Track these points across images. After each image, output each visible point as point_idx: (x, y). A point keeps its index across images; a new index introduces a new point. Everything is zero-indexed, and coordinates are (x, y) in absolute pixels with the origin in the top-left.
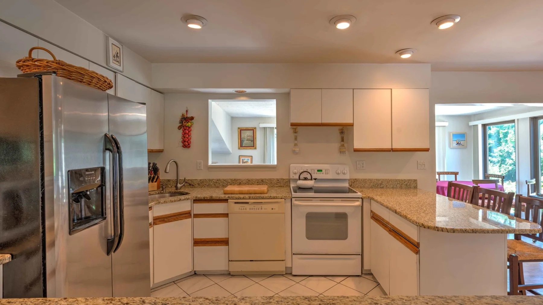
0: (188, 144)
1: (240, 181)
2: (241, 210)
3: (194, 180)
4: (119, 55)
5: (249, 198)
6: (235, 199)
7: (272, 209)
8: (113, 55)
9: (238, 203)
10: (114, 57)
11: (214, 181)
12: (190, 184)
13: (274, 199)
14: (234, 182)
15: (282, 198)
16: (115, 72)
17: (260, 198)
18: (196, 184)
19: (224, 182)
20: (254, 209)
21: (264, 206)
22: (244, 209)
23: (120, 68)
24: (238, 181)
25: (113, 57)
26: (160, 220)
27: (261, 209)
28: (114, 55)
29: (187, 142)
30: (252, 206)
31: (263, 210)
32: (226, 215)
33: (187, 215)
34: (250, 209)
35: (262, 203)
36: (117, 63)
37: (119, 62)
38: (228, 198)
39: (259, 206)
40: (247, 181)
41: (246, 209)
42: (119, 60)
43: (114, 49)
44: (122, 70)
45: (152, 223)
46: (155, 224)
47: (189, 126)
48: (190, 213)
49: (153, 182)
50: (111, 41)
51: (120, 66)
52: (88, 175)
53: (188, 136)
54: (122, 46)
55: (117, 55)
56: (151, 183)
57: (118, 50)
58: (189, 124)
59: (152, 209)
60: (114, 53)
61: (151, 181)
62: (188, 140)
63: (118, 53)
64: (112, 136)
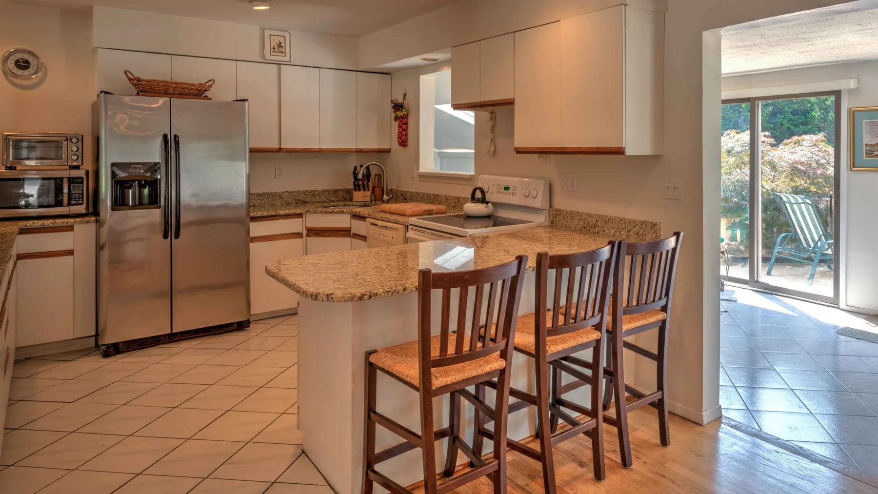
0: (403, 142)
3: (407, 192)
4: (283, 44)
6: (371, 218)
7: (392, 238)
8: (272, 47)
9: (372, 224)
10: (274, 49)
12: (404, 198)
13: (396, 223)
16: (279, 64)
17: (388, 220)
20: (381, 235)
22: (375, 234)
23: (287, 58)
25: (272, 49)
26: (315, 232)
28: (274, 47)
29: (401, 138)
30: (380, 232)
32: (365, 239)
33: (345, 232)
35: (387, 227)
36: (281, 54)
37: (284, 52)
38: (367, 216)
39: (384, 231)
42: (284, 49)
43: (274, 40)
44: (288, 60)
45: (302, 234)
46: (308, 235)
47: (399, 116)
48: (350, 231)
49: (364, 190)
50: (267, 33)
51: (285, 56)
52: (134, 167)
53: (401, 130)
54: (289, 33)
55: (280, 45)
56: (362, 192)
57: (282, 40)
58: (399, 114)
59: (302, 217)
60: (274, 43)
61: (362, 189)
62: (402, 136)
63: (281, 43)
64: (175, 136)
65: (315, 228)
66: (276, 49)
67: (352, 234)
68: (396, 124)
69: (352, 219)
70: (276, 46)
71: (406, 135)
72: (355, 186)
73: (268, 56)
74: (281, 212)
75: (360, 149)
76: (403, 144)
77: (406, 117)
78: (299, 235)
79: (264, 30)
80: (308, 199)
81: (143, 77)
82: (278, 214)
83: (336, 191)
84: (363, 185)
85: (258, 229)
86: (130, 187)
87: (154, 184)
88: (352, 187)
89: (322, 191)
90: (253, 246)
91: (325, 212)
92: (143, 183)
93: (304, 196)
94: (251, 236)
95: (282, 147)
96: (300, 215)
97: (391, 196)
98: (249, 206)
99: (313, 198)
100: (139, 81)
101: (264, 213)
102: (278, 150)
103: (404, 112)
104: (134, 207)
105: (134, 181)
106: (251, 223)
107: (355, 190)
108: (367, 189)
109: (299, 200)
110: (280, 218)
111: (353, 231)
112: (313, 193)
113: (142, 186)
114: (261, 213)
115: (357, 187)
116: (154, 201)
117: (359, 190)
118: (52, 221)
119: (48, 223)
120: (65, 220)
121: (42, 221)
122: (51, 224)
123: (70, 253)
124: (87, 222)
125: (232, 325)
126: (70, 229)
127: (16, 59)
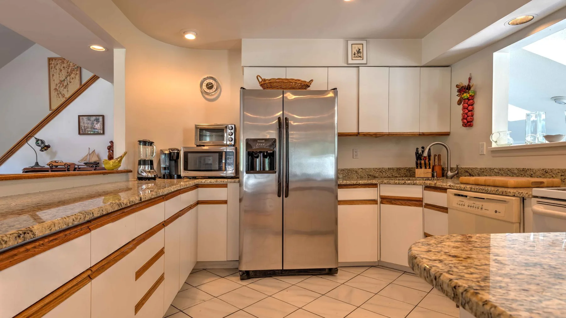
1: (532, 173)
2: (458, 206)
5: (471, 189)
6: (456, 189)
7: (496, 212)
8: (353, 53)
9: (459, 195)
10: (354, 55)
12: (470, 174)
14: (522, 173)
16: (358, 67)
17: (484, 191)
20: (473, 207)
21: (486, 205)
22: (462, 205)
24: (528, 173)
26: (388, 200)
27: (482, 209)
28: (355, 53)
29: (466, 119)
30: (471, 202)
31: (483, 210)
33: (417, 202)
34: (468, 206)
35: (484, 199)
36: (359, 58)
37: (362, 56)
38: (448, 187)
39: (479, 203)
41: (464, 205)
42: (362, 54)
43: (355, 48)
44: (365, 62)
45: (377, 201)
46: (381, 203)
47: (466, 97)
48: (422, 201)
49: (426, 168)
50: (350, 43)
51: (363, 60)
52: (259, 142)
53: (467, 111)
54: (366, 40)
55: (359, 52)
56: (423, 170)
57: (360, 47)
58: (466, 95)
59: (377, 187)
60: (355, 51)
61: (424, 167)
62: (468, 116)
63: (360, 50)
64: (286, 118)
65: (389, 196)
66: (356, 55)
67: (424, 204)
68: (461, 106)
69: (424, 190)
70: (356, 52)
71: (472, 115)
72: (417, 164)
73: (350, 61)
74: (360, 181)
75: (422, 133)
76: (469, 123)
77: (472, 98)
78: (374, 202)
79: (347, 41)
80: (377, 174)
81: (267, 78)
82: (358, 183)
83: (398, 169)
84: (425, 164)
85: (343, 194)
86: (257, 157)
87: (272, 156)
88: (414, 166)
89: (388, 169)
90: (341, 208)
91: (398, 183)
92: (265, 154)
93: (374, 172)
94: (338, 199)
95: (360, 132)
96: (375, 185)
97: (456, 172)
98: (337, 178)
99: (381, 174)
100: (265, 81)
101: (348, 182)
102: (356, 134)
103: (471, 94)
104: (259, 172)
105: (260, 152)
106: (338, 190)
107: (417, 168)
108: (428, 167)
109: (370, 175)
110: (360, 186)
111: (425, 201)
112: (381, 170)
113: (265, 157)
114: (345, 182)
115: (419, 166)
116: (272, 169)
117: (421, 168)
118: (215, 180)
119: (213, 181)
120: (222, 180)
121: (210, 180)
122: (215, 182)
123: (225, 202)
124: (234, 182)
125: (324, 269)
126: (225, 186)
127: (206, 83)
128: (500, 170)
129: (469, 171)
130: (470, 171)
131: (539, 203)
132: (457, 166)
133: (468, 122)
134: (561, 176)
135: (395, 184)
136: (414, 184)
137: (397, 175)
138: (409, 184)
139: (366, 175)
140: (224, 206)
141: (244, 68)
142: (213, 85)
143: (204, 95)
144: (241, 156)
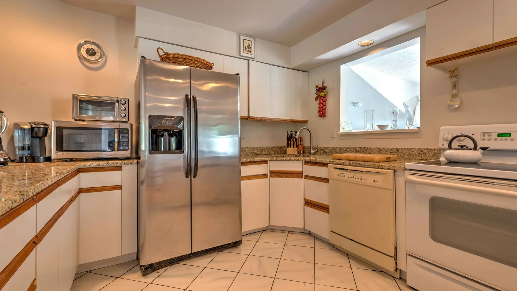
0: (323, 114)
1: (370, 151)
2: (339, 177)
3: (327, 147)
4: (250, 46)
5: (350, 164)
7: (374, 181)
8: (245, 47)
9: (337, 168)
10: (246, 49)
11: (344, 149)
12: (324, 152)
13: (378, 168)
14: (363, 151)
15: (389, 169)
16: (248, 60)
17: (361, 166)
18: (329, 151)
19: (354, 150)
20: (353, 178)
21: (364, 176)
22: (342, 176)
23: (253, 56)
24: (367, 150)
25: (244, 49)
26: (276, 174)
27: (361, 179)
28: (246, 47)
29: (322, 111)
30: (351, 174)
31: (363, 181)
32: (326, 180)
33: (299, 175)
34: (349, 177)
35: (363, 171)
36: (249, 53)
38: (329, 163)
39: (359, 175)
40: (378, 150)
41: (345, 177)
42: (251, 50)
43: (246, 43)
44: (254, 57)
45: (267, 175)
46: (271, 176)
47: (322, 95)
48: (302, 174)
49: (294, 147)
50: (242, 38)
51: (252, 54)
52: (165, 119)
53: (322, 106)
54: (254, 39)
55: (249, 47)
56: (292, 148)
57: (250, 43)
58: (322, 94)
59: (267, 163)
60: (246, 45)
61: (292, 146)
62: (323, 110)
63: (249, 45)
64: (193, 96)
65: (276, 171)
66: (247, 49)
67: (304, 176)
68: (318, 102)
69: (304, 165)
70: (247, 47)
71: (326, 108)
72: (288, 143)
73: (242, 54)
74: (256, 159)
75: (292, 120)
76: (324, 115)
77: (325, 97)
78: (264, 176)
79: (240, 36)
80: (259, 152)
81: (170, 52)
82: (254, 161)
83: (273, 148)
84: (294, 144)
85: (246, 171)
86: (162, 136)
87: (179, 134)
88: (286, 145)
89: (266, 148)
91: (284, 160)
92: (171, 133)
93: (257, 150)
94: (242, 176)
95: (250, 116)
96: (265, 162)
97: (317, 150)
98: (240, 156)
99: (261, 151)
100: (168, 55)
101: (246, 159)
102: (247, 118)
103: (325, 93)
104: (165, 152)
105: (165, 130)
106: (242, 167)
107: (288, 147)
109: (254, 153)
110: (255, 163)
111: (305, 173)
112: (262, 149)
113: (170, 135)
114: (244, 159)
115: (289, 145)
116: (179, 148)
117: (290, 147)
118: (106, 162)
119: (103, 164)
120: (116, 162)
121: (98, 162)
122: (105, 165)
123: (119, 187)
124: (131, 164)
125: (230, 244)
126: (119, 168)
127: (86, 48)
128: (347, 148)
129: (323, 149)
130: (325, 149)
131: (411, 174)
132: (317, 145)
133: (322, 114)
134: (391, 153)
135: (283, 160)
136: (297, 160)
137: (272, 153)
138: (293, 160)
139: (251, 153)
140: (118, 192)
141: (139, 38)
142: (96, 52)
143: (83, 61)
144: (142, 133)
